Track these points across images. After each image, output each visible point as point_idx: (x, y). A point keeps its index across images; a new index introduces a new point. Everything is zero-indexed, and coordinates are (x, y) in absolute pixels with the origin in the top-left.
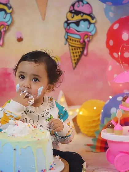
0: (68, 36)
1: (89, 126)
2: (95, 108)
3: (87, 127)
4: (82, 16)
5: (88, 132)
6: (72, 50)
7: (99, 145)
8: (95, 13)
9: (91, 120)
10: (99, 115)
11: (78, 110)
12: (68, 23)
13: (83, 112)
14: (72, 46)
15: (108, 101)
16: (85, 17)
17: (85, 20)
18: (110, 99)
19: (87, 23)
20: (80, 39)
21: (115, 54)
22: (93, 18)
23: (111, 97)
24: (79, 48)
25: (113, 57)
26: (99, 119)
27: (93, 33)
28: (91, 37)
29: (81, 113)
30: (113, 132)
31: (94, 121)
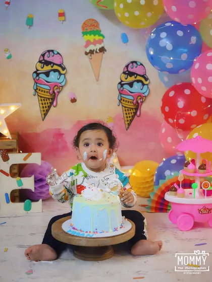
0: (121, 96)
1: (142, 186)
2: (148, 170)
3: (139, 188)
4: (135, 78)
5: (142, 192)
6: (126, 111)
7: (154, 205)
8: (148, 75)
9: (144, 181)
10: (153, 175)
11: (130, 171)
12: (121, 84)
13: (136, 172)
14: (125, 107)
15: (162, 164)
16: (139, 78)
17: (138, 81)
18: (164, 162)
19: (140, 84)
20: (134, 100)
21: (171, 120)
22: (146, 79)
23: (164, 159)
24: (133, 109)
25: (168, 122)
26: (153, 180)
27: (146, 94)
28: (144, 98)
29: (134, 174)
30: (176, 195)
31: (147, 182)
